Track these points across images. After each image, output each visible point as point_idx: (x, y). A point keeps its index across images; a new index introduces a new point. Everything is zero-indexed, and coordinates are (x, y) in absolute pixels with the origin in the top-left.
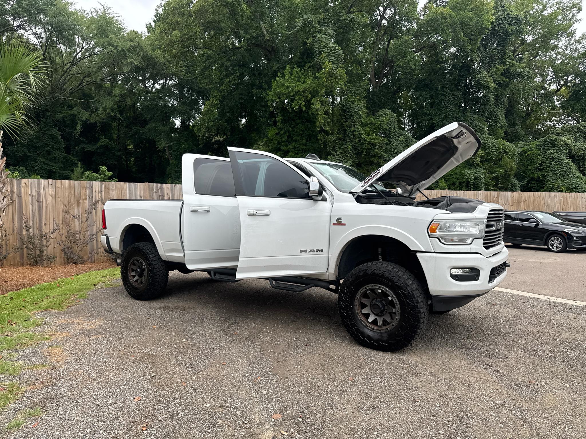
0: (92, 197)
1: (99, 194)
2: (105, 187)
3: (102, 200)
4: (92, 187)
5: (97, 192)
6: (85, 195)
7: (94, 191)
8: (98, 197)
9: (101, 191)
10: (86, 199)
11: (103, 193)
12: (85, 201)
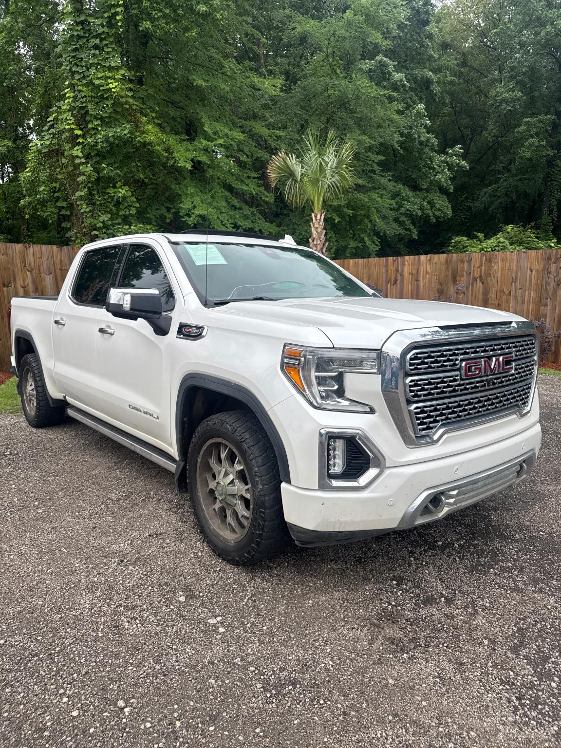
0: (470, 273)
1: (479, 269)
2: (486, 259)
3: (481, 276)
4: (471, 260)
5: (477, 266)
6: (463, 270)
7: (473, 265)
8: (477, 273)
9: (481, 265)
10: (463, 276)
11: (483, 267)
12: (462, 279)
